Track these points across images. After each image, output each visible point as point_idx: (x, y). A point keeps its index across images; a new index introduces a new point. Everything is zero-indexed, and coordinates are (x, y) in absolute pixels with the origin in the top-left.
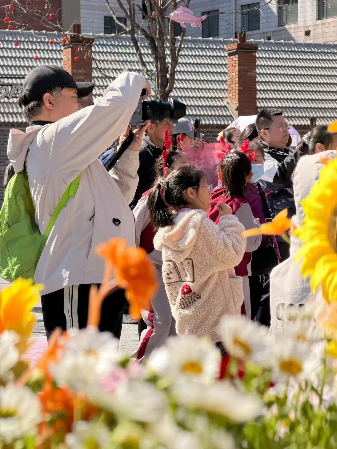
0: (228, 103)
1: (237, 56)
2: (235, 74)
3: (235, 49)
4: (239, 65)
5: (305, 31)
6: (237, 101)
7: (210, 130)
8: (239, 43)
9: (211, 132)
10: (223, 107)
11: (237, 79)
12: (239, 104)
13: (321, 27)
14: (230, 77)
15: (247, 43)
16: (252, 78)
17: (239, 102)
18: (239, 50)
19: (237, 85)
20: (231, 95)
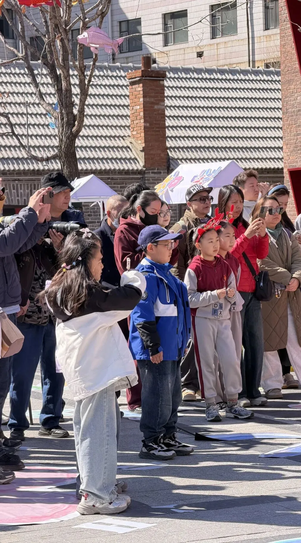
0: (131, 143)
1: (141, 85)
2: (139, 108)
3: (138, 77)
4: (144, 97)
5: (197, 53)
6: (143, 141)
7: (111, 176)
8: (142, 69)
9: (112, 179)
10: (125, 148)
11: (142, 114)
12: (145, 145)
13: (216, 48)
14: (133, 112)
15: (152, 69)
16: (160, 112)
17: (145, 142)
18: (143, 78)
19: (142, 121)
20: (134, 133)
